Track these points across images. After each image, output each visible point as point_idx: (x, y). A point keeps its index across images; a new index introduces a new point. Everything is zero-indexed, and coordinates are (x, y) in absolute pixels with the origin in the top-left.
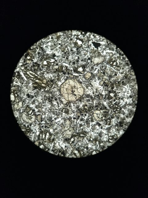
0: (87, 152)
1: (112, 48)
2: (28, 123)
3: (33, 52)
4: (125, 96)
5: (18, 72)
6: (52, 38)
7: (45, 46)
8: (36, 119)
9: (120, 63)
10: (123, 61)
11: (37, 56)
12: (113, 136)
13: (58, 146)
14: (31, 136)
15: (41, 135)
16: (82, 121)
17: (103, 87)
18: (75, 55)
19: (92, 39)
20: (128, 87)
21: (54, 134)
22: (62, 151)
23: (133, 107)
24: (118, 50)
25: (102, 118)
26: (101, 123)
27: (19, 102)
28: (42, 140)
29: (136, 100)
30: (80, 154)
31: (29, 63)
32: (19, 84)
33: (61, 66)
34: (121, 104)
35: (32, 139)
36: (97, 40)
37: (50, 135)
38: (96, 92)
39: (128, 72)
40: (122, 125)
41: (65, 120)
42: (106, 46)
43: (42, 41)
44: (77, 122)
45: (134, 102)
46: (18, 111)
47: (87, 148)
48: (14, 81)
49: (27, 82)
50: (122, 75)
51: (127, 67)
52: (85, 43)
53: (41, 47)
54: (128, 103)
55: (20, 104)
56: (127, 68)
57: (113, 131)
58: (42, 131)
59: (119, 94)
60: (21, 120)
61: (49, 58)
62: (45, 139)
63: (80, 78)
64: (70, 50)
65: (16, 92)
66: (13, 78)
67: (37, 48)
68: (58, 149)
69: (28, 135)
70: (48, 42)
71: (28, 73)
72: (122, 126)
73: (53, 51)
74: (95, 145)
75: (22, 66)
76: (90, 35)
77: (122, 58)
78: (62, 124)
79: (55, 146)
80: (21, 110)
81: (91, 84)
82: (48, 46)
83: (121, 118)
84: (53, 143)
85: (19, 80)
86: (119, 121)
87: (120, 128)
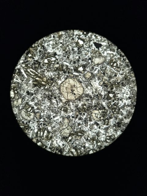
0: (84, 151)
1: (113, 49)
2: (27, 120)
3: (35, 50)
4: (124, 97)
5: (19, 69)
6: (54, 37)
7: (46, 44)
8: (35, 116)
9: (120, 64)
10: (123, 62)
11: (39, 54)
12: (110, 137)
13: (56, 143)
14: (29, 132)
15: (39, 132)
16: (80, 120)
17: (102, 87)
18: (77, 54)
19: (93, 40)
20: (127, 88)
21: (52, 131)
22: (59, 149)
23: (131, 109)
24: (119, 51)
25: (100, 118)
26: (99, 123)
27: (18, 99)
28: (40, 137)
29: (135, 101)
30: (78, 153)
31: (29, 61)
32: (19, 81)
33: (62, 65)
34: (119, 104)
35: (30, 136)
36: (98, 41)
37: (48, 133)
38: (96, 92)
39: (128, 74)
40: (120, 125)
41: (63, 118)
42: (107, 47)
43: (44, 39)
44: (75, 121)
45: (132, 103)
46: (17, 108)
47: (84, 147)
48: (15, 78)
49: (27, 79)
50: (122, 76)
51: (127, 68)
52: (86, 43)
53: (43, 45)
54: (126, 104)
55: (20, 101)
56: (127, 70)
57: (111, 132)
58: (40, 128)
59: (118, 95)
60: (19, 117)
61: (50, 56)
62: (43, 136)
63: (80, 78)
64: (71, 50)
65: (16, 89)
66: (14, 75)
67: (39, 47)
68: (56, 147)
69: (26, 131)
70: (49, 41)
71: (29, 70)
72: (120, 127)
73: (54, 49)
74: (93, 144)
75: (23, 63)
76: (91, 36)
77: (122, 60)
78: (60, 122)
79: (52, 144)
80: (20, 107)
81: (90, 84)
82: (49, 44)
83: (119, 118)
84: (51, 140)
85: (20, 77)
86: (117, 121)
87: (117, 128)
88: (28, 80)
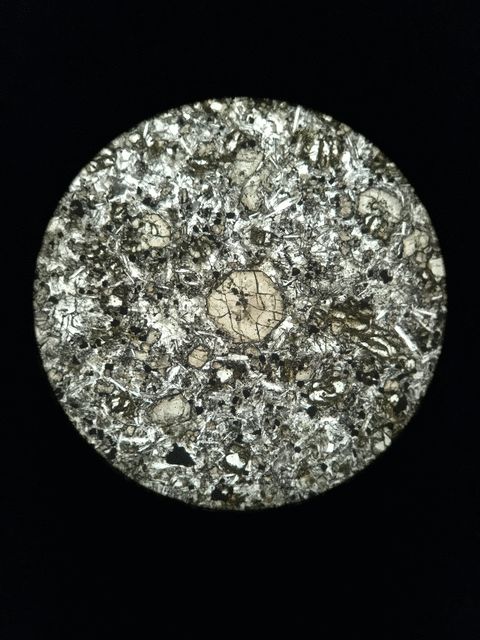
0: (180, 109)
1: (127, 452)
2: (380, 189)
3: (381, 418)
4: (72, 300)
5: (424, 349)
6: (324, 467)
7: (345, 441)
8: (355, 205)
9: (100, 407)
10: (90, 412)
11: (366, 406)
12: (102, 166)
13: (276, 122)
14: (367, 148)
15: (335, 152)
16: (207, 209)
17: (148, 324)
18: (244, 420)
19: (196, 474)
20: (67, 330)
21: (293, 160)
22: (263, 105)
23: (44, 266)
24: (109, 447)
25: (141, 225)
26: (144, 207)
27: (416, 253)
28: (331, 137)
29: (37, 292)
31: (393, 380)
32: (418, 312)
33: (288, 381)
34: (85, 275)
35: (361, 140)
36: (180, 472)
37: (307, 154)
38: (167, 307)
39: (70, 378)
40: (76, 207)
41: (261, 208)
42: (148, 455)
43: (355, 456)
44: (223, 204)
45: (43, 285)
46: (417, 223)
47: (181, 122)
48: (435, 320)
49: (394, 321)
50: (88, 368)
51: (74, 395)
52: (217, 458)
53: (355, 437)
54: (62, 278)
55: (409, 249)
56: (75, 390)
57: (101, 183)
58: (333, 166)
59: (92, 307)
60: (405, 195)
61: (328, 403)
62: (321, 141)
63: (223, 347)
64: (264, 433)
65: (428, 285)
67: (368, 430)
68: (275, 111)
69: (376, 152)
70: (336, 452)
71: (392, 350)
72: (74, 203)
73: (317, 427)
74: (156, 135)
75: (414, 371)
76: (203, 486)
77: (94, 421)
78: (269, 194)
79: (287, 119)
80: (407, 228)
81: (187, 330)
82: (335, 441)
83: (79, 229)
84: (294, 131)
85: (418, 326)
86: (85, 220)
87: (82, 197)
88: (390, 318)
